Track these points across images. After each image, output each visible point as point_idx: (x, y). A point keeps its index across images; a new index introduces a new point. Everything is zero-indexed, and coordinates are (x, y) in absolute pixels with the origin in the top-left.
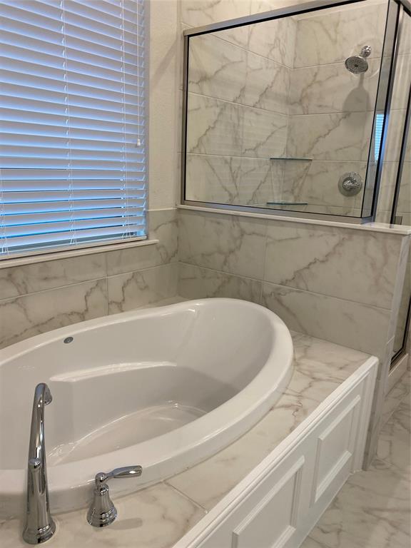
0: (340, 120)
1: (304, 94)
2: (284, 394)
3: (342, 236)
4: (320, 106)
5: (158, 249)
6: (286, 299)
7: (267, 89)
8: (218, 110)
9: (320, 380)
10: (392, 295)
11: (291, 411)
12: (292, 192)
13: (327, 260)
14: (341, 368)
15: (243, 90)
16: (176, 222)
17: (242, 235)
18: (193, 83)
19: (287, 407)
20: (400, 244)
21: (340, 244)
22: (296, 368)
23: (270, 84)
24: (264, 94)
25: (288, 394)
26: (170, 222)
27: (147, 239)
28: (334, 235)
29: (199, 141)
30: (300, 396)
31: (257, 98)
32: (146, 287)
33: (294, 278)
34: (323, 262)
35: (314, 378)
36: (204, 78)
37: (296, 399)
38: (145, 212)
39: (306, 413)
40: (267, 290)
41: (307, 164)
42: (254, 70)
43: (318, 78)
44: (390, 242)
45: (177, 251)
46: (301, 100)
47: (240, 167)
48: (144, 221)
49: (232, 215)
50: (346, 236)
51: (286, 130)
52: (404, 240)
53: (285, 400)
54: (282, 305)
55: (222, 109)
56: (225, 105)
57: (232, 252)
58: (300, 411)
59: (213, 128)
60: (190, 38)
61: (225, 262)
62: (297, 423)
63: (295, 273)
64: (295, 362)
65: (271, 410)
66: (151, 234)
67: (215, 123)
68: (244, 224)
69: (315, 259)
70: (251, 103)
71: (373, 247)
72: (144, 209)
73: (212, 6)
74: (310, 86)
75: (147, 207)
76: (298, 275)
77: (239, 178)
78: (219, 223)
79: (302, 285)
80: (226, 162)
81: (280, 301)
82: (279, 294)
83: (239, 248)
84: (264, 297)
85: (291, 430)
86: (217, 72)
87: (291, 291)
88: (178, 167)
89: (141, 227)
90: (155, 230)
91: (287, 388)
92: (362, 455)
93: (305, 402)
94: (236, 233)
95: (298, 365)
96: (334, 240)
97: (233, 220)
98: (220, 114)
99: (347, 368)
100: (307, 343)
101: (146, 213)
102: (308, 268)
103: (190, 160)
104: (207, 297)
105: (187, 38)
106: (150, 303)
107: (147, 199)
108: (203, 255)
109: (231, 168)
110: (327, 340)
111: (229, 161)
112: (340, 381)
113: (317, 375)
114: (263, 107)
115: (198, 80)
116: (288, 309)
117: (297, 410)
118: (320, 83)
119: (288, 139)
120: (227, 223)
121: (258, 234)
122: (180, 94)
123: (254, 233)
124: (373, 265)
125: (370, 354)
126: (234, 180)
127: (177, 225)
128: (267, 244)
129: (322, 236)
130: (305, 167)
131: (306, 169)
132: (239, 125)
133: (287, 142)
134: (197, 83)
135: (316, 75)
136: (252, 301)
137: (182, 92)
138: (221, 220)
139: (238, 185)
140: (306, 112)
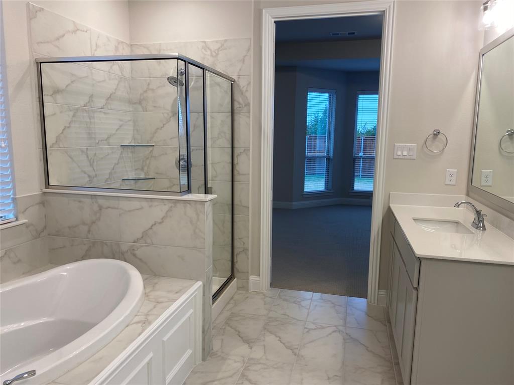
0: (170, 117)
1: (142, 98)
2: (136, 316)
3: (170, 205)
4: (155, 107)
5: (27, 227)
6: (138, 252)
7: (111, 95)
8: (71, 114)
9: (162, 302)
10: (204, 239)
11: (140, 325)
12: (142, 169)
13: (163, 222)
14: (177, 293)
15: (91, 96)
16: (43, 203)
17: (100, 209)
18: (48, 95)
19: (137, 323)
20: (204, 208)
21: (170, 210)
22: (146, 298)
23: (114, 91)
24: (110, 98)
25: (139, 316)
26: (37, 204)
27: (17, 220)
28: (165, 205)
29: (57, 139)
30: (147, 315)
31: (103, 101)
32: (19, 261)
33: (142, 237)
34: (160, 223)
35: (157, 302)
36: (57, 91)
37: (145, 317)
38: (12, 198)
39: (150, 323)
40: (124, 248)
41: (151, 148)
42: (99, 82)
43: (151, 87)
44: (199, 206)
45: (45, 227)
46: (140, 102)
47: (95, 154)
48: (12, 205)
49: (91, 195)
50: (173, 205)
51: (131, 123)
52: (207, 204)
53: (137, 319)
54: (136, 257)
55: (75, 113)
56: (77, 110)
57: (93, 222)
58: (146, 323)
59: (69, 127)
60: (42, 64)
61: (89, 231)
62: (143, 330)
63: (143, 233)
64: (146, 295)
65: (127, 326)
66: (20, 216)
67: (70, 123)
68: (101, 201)
69: (155, 222)
70: (100, 105)
71: (190, 211)
72: (12, 196)
73: (58, 39)
74: (145, 92)
75: (15, 194)
76: (145, 234)
77: (95, 163)
78: (80, 202)
79: (149, 241)
80: (83, 151)
81: (134, 255)
82: (133, 250)
83: (99, 219)
84: (123, 254)
85: (140, 335)
86: (67, 86)
87: (142, 246)
88: (41, 160)
89: (10, 211)
90: (23, 212)
91: (138, 312)
92: (201, 350)
93: (150, 318)
94: (96, 208)
95: (148, 296)
96: (166, 208)
97: (92, 199)
98: (74, 116)
99: (180, 292)
100: (156, 281)
101: (14, 200)
102: (151, 228)
103: (50, 154)
104: (77, 261)
105: (39, 64)
106: (24, 273)
107: (14, 188)
108: (69, 227)
109: (88, 157)
110: (169, 276)
111: (85, 150)
112: (174, 300)
113: (161, 300)
114: (109, 107)
115: (51, 93)
116: (140, 260)
117: (144, 323)
118: (153, 90)
119: (134, 130)
120: (88, 201)
121: (112, 208)
122: (36, 105)
123: (109, 207)
124: (191, 222)
125: (197, 280)
126: (91, 165)
127: (44, 206)
128: (120, 215)
129: (157, 206)
130: (150, 151)
131: (150, 152)
132: (91, 122)
133: (134, 131)
134: (51, 95)
135: (149, 84)
136: (114, 258)
137: (38, 103)
138: (82, 199)
139: (95, 168)
140: (145, 110)
